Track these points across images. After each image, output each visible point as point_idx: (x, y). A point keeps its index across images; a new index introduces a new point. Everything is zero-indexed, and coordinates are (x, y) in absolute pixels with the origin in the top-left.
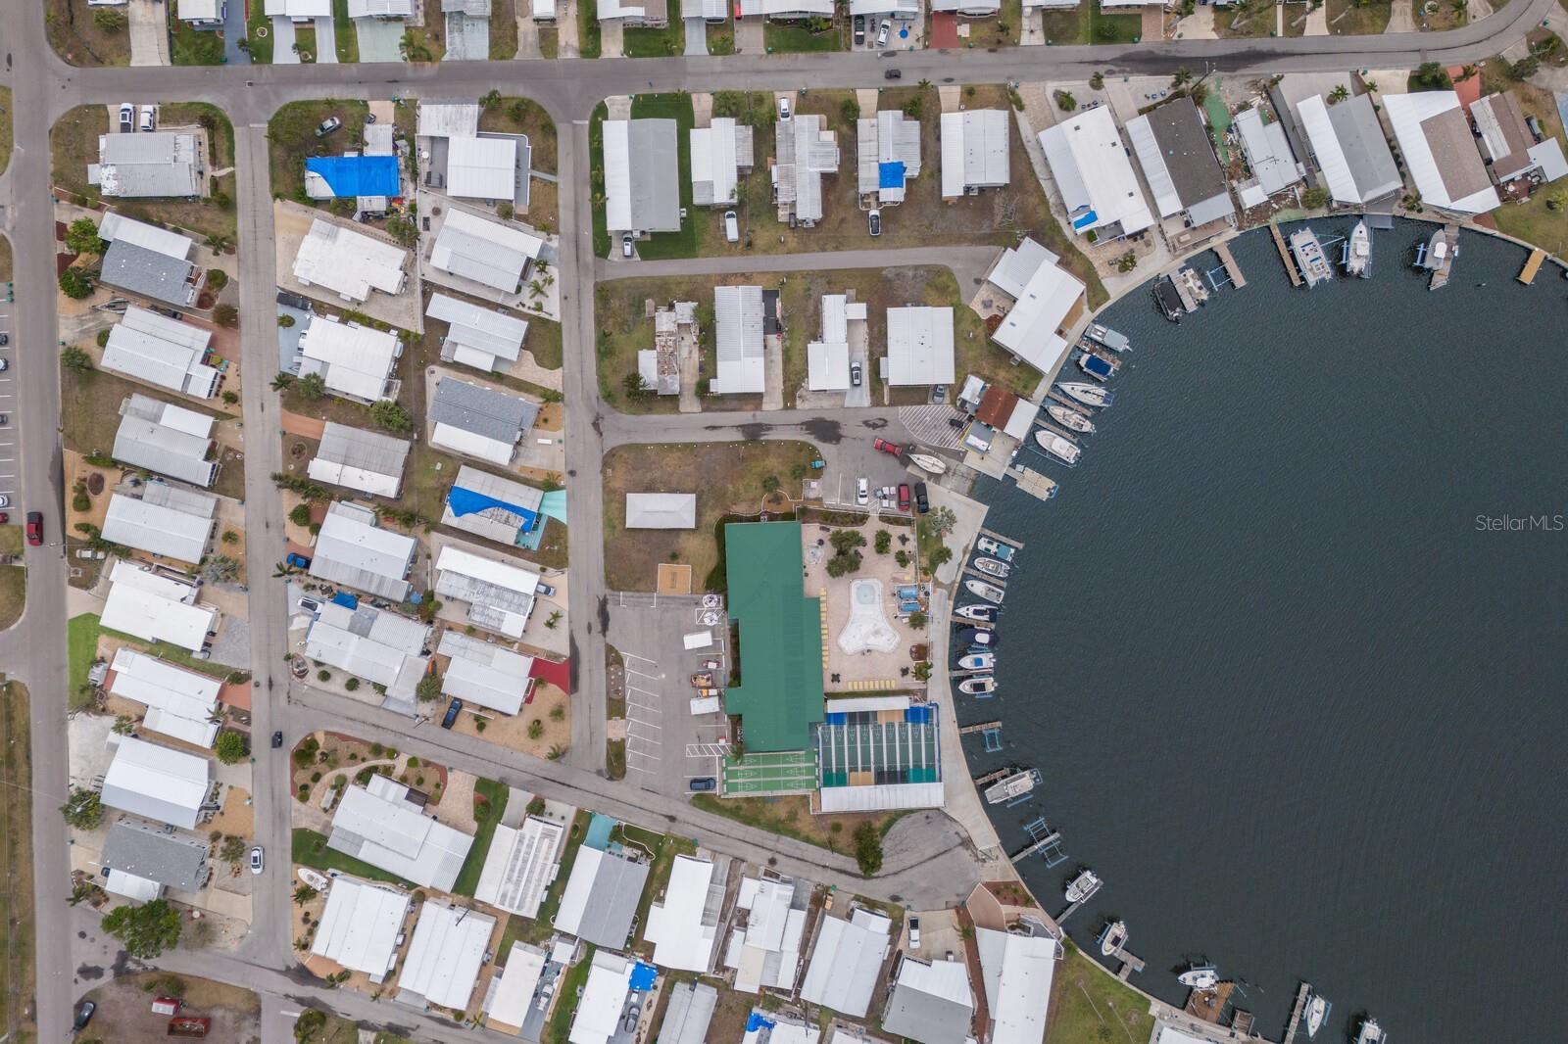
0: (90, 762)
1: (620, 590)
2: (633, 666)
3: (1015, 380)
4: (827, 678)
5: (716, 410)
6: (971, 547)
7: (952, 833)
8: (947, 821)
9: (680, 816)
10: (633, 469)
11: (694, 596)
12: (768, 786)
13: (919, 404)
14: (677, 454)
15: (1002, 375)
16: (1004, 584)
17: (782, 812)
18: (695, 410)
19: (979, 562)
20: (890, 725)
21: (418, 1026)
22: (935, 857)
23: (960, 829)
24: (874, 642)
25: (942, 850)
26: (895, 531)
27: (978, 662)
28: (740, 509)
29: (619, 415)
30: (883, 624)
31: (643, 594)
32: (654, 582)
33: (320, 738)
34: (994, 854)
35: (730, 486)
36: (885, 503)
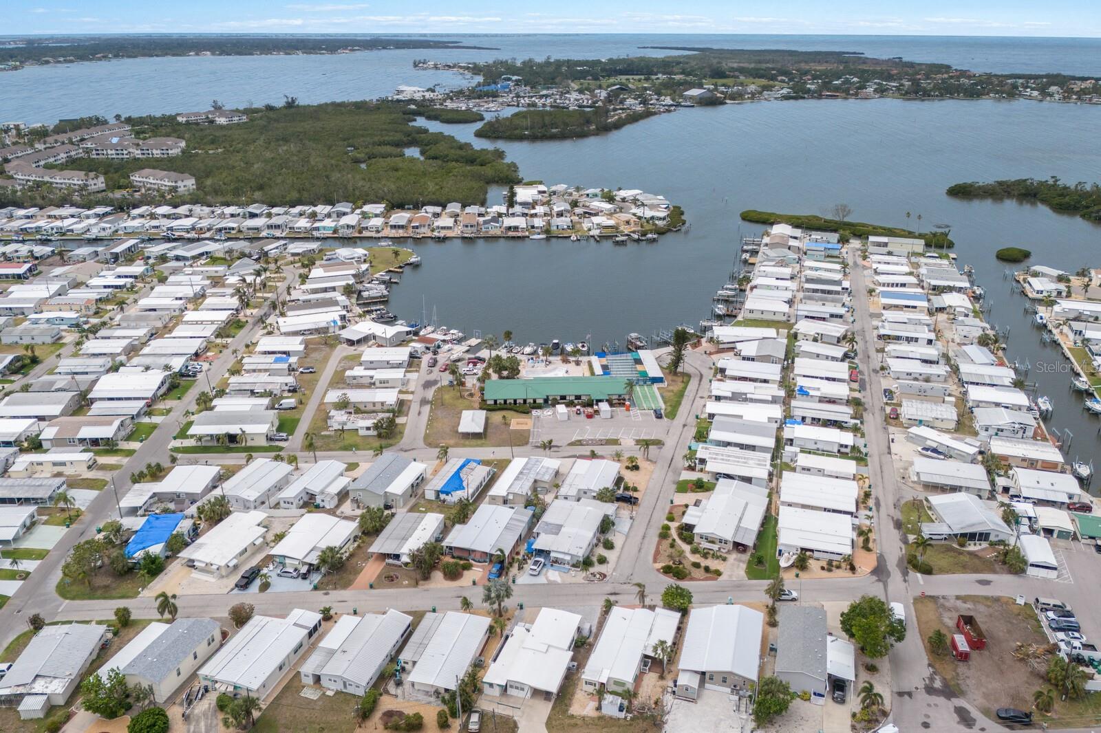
0: (721, 720)
21: (889, 515)
33: (659, 565)
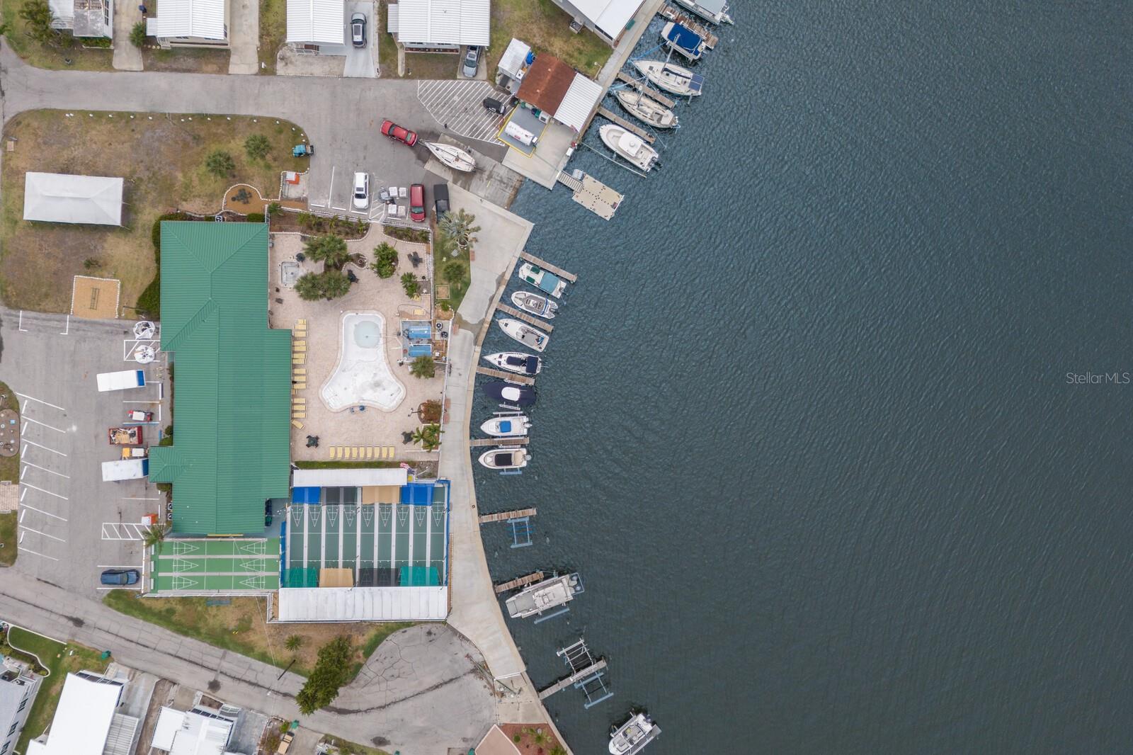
1: (18, 308)
2: (32, 412)
3: (576, 54)
4: (302, 441)
5: (165, 70)
6: (508, 277)
7: (461, 655)
8: (456, 639)
9: (89, 619)
10: (45, 143)
11: (122, 322)
12: (214, 583)
13: (444, 78)
14: (105, 127)
15: (558, 46)
16: (549, 328)
17: (230, 618)
18: (135, 67)
19: (517, 297)
20: (385, 508)
22: (437, 687)
23: (472, 651)
24: (369, 397)
25: (447, 679)
26: (404, 248)
27: (505, 427)
28: (191, 207)
29: (29, 68)
30: (386, 375)
31: (50, 316)
32: (68, 300)
34: (516, 687)
35: (180, 176)
36: (392, 209)
